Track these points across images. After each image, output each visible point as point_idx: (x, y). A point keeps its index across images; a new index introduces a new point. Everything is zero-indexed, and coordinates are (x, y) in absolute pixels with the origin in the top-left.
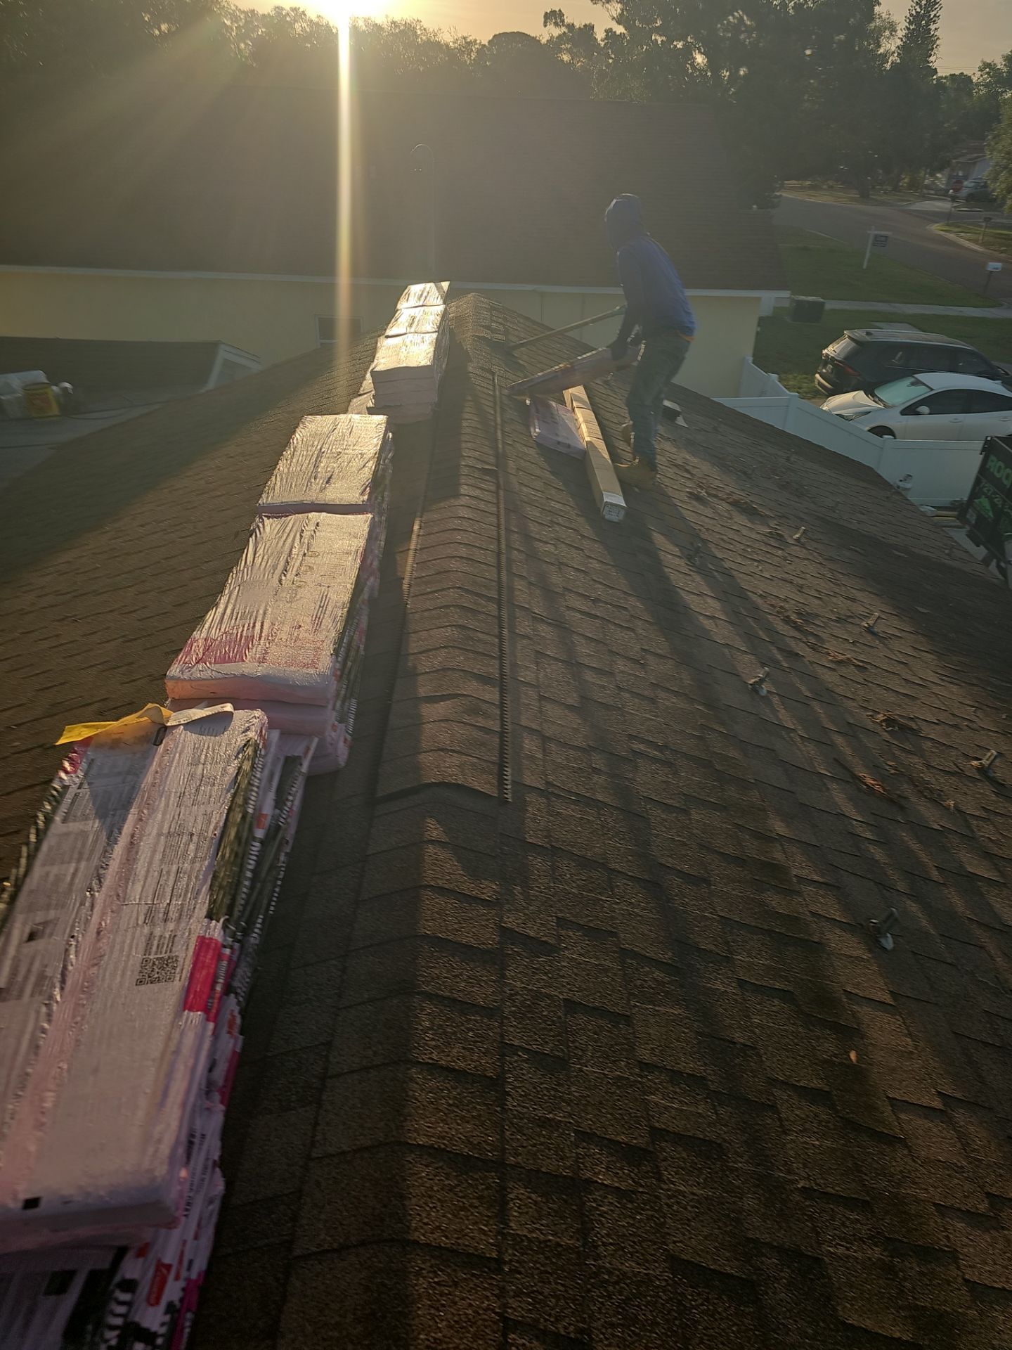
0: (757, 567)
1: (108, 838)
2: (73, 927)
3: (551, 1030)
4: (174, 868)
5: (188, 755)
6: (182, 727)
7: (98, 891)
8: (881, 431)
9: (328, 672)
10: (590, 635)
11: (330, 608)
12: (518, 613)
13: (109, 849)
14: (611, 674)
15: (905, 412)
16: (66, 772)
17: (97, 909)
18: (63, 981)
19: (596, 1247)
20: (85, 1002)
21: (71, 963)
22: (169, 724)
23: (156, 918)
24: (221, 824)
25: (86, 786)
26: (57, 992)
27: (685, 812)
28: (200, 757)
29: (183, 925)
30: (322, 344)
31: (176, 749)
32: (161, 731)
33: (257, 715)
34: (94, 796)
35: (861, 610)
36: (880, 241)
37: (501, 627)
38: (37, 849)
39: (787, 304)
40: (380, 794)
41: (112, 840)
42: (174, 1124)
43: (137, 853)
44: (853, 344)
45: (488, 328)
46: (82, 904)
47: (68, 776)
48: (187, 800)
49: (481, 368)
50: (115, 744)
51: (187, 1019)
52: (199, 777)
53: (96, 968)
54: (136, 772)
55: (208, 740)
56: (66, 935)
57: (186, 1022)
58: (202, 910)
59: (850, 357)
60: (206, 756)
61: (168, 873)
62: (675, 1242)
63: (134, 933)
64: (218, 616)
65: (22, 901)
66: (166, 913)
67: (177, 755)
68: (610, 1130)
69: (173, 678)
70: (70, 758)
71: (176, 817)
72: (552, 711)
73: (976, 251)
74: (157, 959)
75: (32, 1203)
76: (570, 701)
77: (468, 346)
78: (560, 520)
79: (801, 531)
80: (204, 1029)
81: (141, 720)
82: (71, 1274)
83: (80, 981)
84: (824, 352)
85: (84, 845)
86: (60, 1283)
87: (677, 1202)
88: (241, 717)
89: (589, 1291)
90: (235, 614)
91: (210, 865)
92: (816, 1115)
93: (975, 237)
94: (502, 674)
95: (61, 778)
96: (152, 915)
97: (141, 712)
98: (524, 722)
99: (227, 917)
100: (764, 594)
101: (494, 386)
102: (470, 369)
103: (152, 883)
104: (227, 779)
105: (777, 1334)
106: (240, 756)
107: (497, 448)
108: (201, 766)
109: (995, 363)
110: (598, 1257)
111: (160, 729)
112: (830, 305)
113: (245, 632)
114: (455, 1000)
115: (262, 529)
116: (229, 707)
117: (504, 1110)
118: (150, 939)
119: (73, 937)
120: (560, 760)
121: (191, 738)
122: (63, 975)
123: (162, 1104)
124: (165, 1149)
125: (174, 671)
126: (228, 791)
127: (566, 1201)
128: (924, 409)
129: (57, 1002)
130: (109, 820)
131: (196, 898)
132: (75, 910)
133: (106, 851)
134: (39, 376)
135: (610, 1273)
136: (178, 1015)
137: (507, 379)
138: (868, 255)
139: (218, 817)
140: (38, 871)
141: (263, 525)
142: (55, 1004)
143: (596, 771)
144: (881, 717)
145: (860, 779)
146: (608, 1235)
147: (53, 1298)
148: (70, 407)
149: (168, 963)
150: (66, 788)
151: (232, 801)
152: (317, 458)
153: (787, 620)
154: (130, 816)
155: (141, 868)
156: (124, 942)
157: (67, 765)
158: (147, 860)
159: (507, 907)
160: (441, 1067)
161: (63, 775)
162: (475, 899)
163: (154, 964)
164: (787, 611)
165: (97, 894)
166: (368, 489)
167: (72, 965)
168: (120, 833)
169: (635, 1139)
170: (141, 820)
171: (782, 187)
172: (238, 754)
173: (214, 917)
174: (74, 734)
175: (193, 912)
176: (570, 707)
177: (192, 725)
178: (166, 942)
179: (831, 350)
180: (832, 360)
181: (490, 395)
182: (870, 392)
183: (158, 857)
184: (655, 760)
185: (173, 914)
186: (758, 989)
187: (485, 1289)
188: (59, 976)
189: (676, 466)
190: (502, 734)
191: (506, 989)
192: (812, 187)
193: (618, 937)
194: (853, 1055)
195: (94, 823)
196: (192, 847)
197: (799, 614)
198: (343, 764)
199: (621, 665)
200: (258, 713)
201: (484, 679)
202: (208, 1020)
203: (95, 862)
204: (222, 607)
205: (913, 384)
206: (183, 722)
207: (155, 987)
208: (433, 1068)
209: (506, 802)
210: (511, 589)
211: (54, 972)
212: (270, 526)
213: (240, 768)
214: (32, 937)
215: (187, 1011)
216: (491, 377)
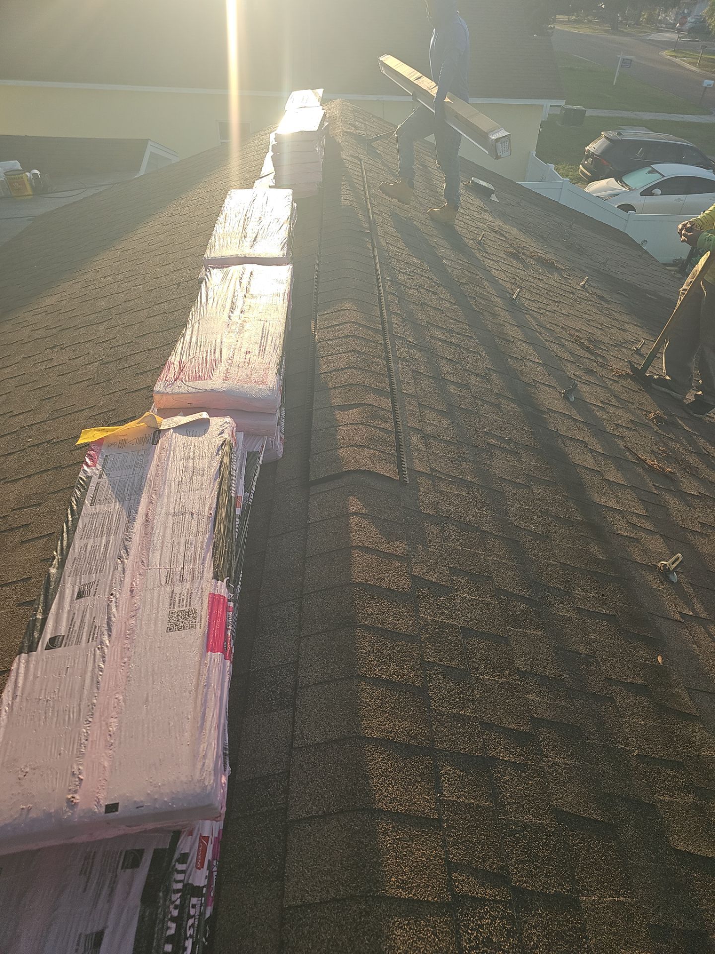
0: (558, 306)
1: (129, 516)
2: (111, 587)
3: (455, 650)
4: (183, 540)
5: (179, 453)
6: (172, 430)
7: (126, 559)
8: (627, 208)
9: (276, 387)
10: (449, 358)
11: (270, 338)
12: (397, 341)
13: (130, 525)
14: (467, 386)
15: (642, 194)
16: (88, 466)
17: (128, 573)
18: (110, 630)
19: (504, 806)
20: (129, 646)
21: (114, 615)
22: (161, 428)
23: (175, 578)
24: (214, 505)
25: (104, 476)
26: (106, 638)
27: (528, 487)
28: (188, 453)
29: (196, 585)
30: (221, 143)
31: (170, 448)
32: (157, 434)
33: (228, 421)
34: (113, 484)
35: (630, 338)
36: (626, 63)
37: (387, 352)
38: (75, 527)
39: (558, 111)
40: (312, 478)
41: (131, 519)
42: (214, 743)
43: (152, 528)
44: (608, 142)
45: (353, 125)
46: (116, 569)
47: (91, 470)
48: (184, 487)
49: (351, 156)
50: (122, 444)
51: (211, 658)
52: (191, 469)
53: (134, 619)
54: (144, 465)
55: (194, 440)
56: (107, 593)
57: (210, 661)
58: (209, 573)
59: (606, 152)
60: (194, 452)
61: (179, 543)
62: (557, 799)
63: (159, 592)
64: (186, 345)
65: (68, 566)
66: (182, 576)
67: (172, 452)
68: (504, 720)
69: (158, 392)
70: (89, 454)
71: (178, 500)
72: (429, 414)
73: (694, 72)
74: (180, 611)
75: (112, 808)
76: (440, 408)
77: (340, 139)
78: (418, 271)
79: (585, 280)
80: (224, 665)
81: (139, 425)
82: (141, 852)
83: (123, 629)
84: (587, 148)
85: (110, 523)
86: (133, 860)
87: (555, 770)
88: (216, 422)
89: (503, 838)
90: (199, 344)
91: (210, 538)
92: (640, 703)
93: (695, 60)
94: (392, 388)
95: (84, 470)
96: (171, 577)
97: (141, 419)
98: (410, 424)
99: (228, 578)
100: (565, 327)
101: (362, 169)
102: (344, 157)
103: (167, 553)
104: (214, 470)
105: (632, 860)
106: (220, 453)
107: (369, 217)
108: (191, 461)
109: (709, 157)
110: (506, 813)
111: (155, 432)
112: (589, 113)
113: (208, 356)
114: (386, 630)
115: (209, 277)
116: (205, 415)
117: (430, 710)
118: (172, 596)
119: (112, 595)
120: (437, 452)
121: (180, 439)
122: (109, 625)
123: (202, 727)
124: (210, 763)
125: (159, 387)
126: (215, 480)
127: (480, 774)
128: (658, 191)
129: (107, 646)
130: (126, 502)
131: (203, 563)
132: (111, 574)
133: (128, 527)
134: (16, 165)
135: (516, 824)
136: (203, 656)
137: (370, 164)
138: (617, 74)
139: (211, 501)
140: (77, 543)
141: (210, 274)
142: (106, 648)
143: (465, 459)
144: (652, 415)
145: (644, 461)
146: (511, 797)
147: (129, 871)
148: (40, 190)
149: (189, 614)
150: (89, 478)
151: (220, 488)
152: (244, 221)
153: (582, 345)
154: (142, 499)
155: (157, 539)
156: (152, 598)
157: (87, 460)
158: (161, 534)
159: (414, 560)
160: (383, 680)
161: (85, 468)
162: (391, 555)
163: (178, 615)
164: (581, 339)
165: (126, 561)
166: (286, 246)
167: (115, 617)
168: (137, 513)
169: (522, 726)
170: (151, 502)
171: (554, 21)
172: (218, 451)
173: (220, 578)
174: (89, 436)
175: (203, 574)
176: (441, 412)
177: (179, 429)
178: (185, 598)
179: (592, 147)
180: (591, 155)
181: (360, 176)
182: (619, 179)
183: (169, 531)
184: (504, 450)
185: (187, 576)
186: (590, 614)
187: (432, 842)
188: (106, 626)
189: (496, 232)
190: (397, 434)
191: (421, 621)
192: (576, 21)
193: (493, 581)
194: (659, 659)
195: (115, 505)
196: (194, 523)
197: (590, 341)
198: (281, 456)
199: (473, 380)
200: (228, 419)
201: (379, 392)
202: (225, 659)
203: (121, 535)
204: (187, 338)
205: (650, 172)
206: (172, 427)
207: (183, 633)
208: (377, 680)
209: (405, 483)
210: (391, 324)
211: (101, 621)
212: (216, 275)
213: (222, 462)
214: (80, 595)
215: (209, 652)
216: (359, 163)
